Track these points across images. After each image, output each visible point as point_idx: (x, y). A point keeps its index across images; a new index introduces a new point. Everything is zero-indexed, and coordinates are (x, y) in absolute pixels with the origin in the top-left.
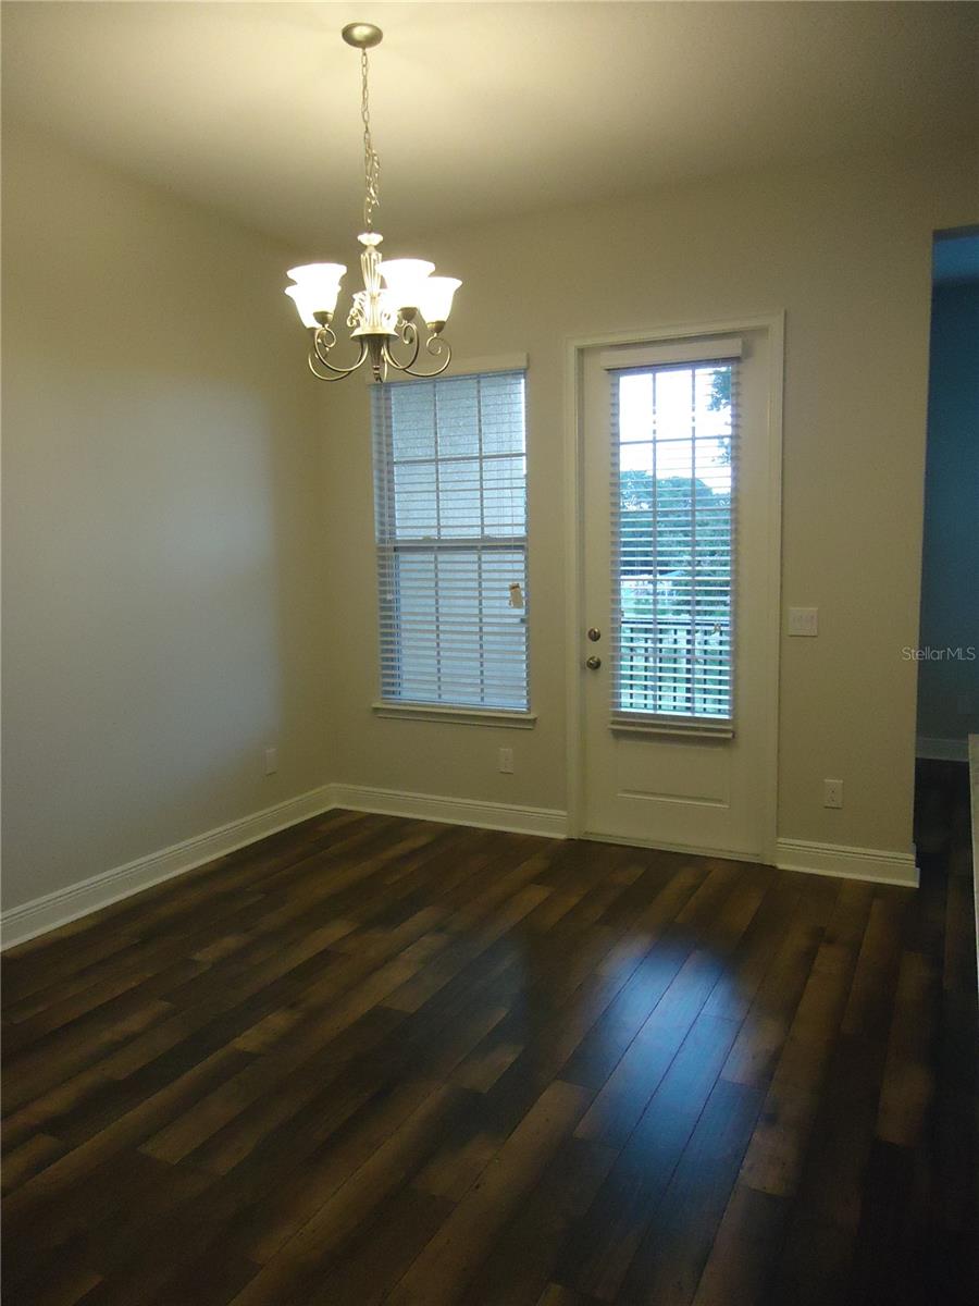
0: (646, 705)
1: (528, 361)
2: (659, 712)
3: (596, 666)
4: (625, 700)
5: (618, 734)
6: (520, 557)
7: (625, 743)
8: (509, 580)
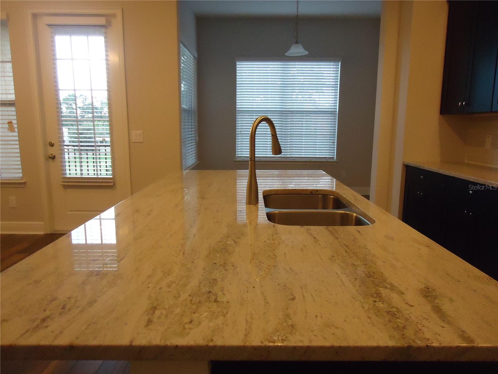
0: (76, 174)
1: (8, 16)
2: (83, 176)
3: (53, 158)
4: (68, 172)
5: (66, 187)
6: (13, 109)
7: (69, 191)
8: (7, 119)
